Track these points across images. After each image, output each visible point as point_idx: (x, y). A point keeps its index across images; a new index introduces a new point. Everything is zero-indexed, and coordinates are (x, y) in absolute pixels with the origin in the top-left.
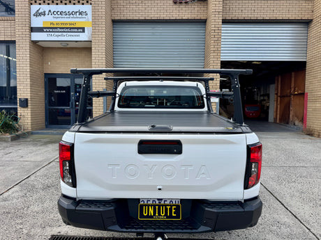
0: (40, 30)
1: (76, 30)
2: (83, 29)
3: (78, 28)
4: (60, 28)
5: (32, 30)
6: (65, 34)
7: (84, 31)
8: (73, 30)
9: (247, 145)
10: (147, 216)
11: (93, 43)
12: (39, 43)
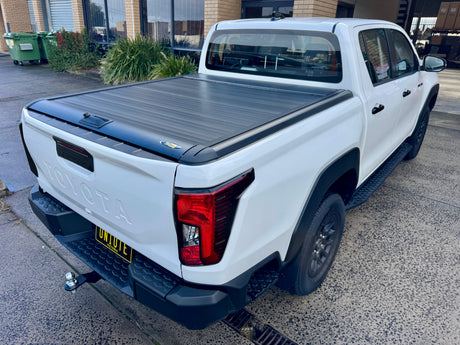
9: (176, 188)
10: (102, 240)
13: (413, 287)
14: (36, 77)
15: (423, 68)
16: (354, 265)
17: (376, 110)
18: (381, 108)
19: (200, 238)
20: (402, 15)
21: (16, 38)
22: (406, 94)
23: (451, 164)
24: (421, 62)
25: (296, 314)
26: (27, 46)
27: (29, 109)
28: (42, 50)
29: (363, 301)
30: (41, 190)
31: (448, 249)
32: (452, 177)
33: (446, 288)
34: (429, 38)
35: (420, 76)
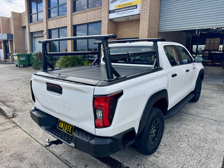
0: (113, 11)
1: (132, 8)
2: (136, 6)
3: (133, 6)
4: (124, 8)
5: (110, 12)
6: (126, 11)
7: (136, 8)
8: (130, 8)
9: (94, 95)
10: (60, 128)
11: (141, 15)
12: (114, 20)
13: (193, 151)
14: (26, 72)
15: (195, 62)
16: (167, 143)
17: (174, 76)
18: (176, 75)
19: (103, 116)
20: (188, 44)
21: (18, 56)
22: (187, 71)
23: (212, 103)
24: (194, 60)
25: (140, 163)
26: (23, 59)
27: (35, 74)
28: (29, 60)
29: (171, 157)
30: (35, 108)
31: (210, 136)
32: (212, 108)
33: (208, 152)
34: (203, 54)
35: (194, 65)
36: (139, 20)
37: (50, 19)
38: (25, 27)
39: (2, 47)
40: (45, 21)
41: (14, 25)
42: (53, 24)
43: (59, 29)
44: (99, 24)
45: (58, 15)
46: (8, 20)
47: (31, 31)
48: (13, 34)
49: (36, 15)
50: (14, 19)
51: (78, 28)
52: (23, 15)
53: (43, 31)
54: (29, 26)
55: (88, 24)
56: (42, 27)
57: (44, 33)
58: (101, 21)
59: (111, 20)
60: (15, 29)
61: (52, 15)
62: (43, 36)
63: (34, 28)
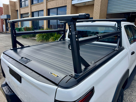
9: (56, 100)
11: (95, 1)
12: (75, 5)
17: (132, 53)
18: (134, 53)
36: (93, 5)
37: (33, 5)
38: (17, 11)
39: (4, 23)
40: (29, 6)
41: (11, 9)
42: (35, 8)
43: (38, 11)
44: (65, 8)
45: (38, 2)
46: (7, 6)
47: (21, 13)
48: (10, 14)
49: (24, 2)
50: (11, 5)
51: (51, 11)
52: (16, 3)
53: (28, 13)
54: (20, 9)
55: (57, 8)
56: (28, 10)
57: (29, 14)
58: (66, 6)
59: (73, 5)
60: (11, 12)
61: (34, 2)
62: (29, 16)
63: (23, 11)
